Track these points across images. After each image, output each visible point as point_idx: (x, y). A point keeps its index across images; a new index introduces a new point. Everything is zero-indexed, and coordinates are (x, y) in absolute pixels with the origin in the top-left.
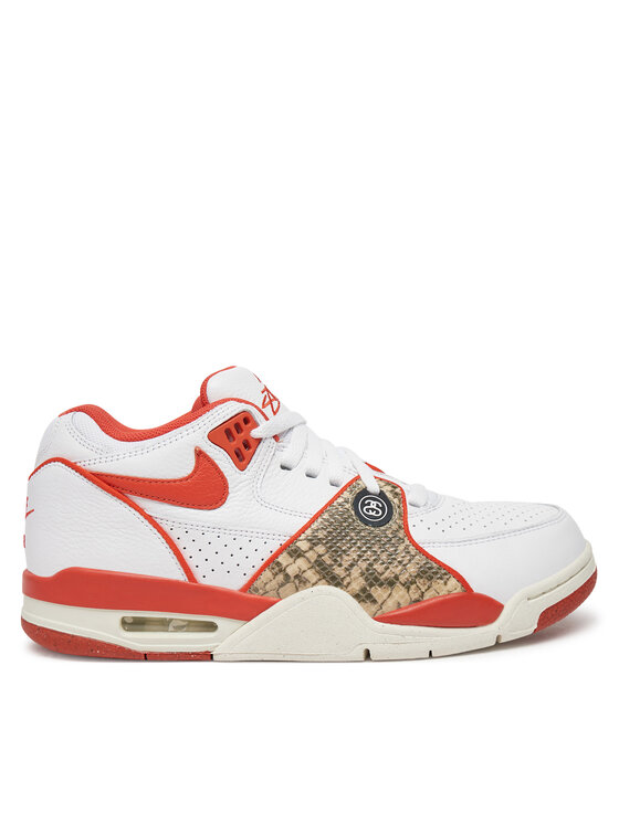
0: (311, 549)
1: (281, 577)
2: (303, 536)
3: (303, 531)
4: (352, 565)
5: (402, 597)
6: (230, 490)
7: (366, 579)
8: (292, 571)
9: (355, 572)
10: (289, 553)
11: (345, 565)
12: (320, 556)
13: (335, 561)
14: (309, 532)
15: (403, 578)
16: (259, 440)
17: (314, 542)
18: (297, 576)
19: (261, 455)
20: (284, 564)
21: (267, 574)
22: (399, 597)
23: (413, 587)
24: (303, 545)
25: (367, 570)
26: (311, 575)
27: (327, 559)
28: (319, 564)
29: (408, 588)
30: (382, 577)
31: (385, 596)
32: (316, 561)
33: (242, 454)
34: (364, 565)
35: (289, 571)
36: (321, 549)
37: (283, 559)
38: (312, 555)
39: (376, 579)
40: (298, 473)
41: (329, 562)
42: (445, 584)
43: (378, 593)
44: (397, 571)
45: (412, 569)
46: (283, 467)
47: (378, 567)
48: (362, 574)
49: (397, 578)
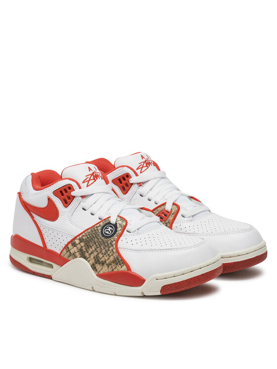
0: (79, 243)
1: (68, 253)
2: (78, 237)
3: (79, 235)
4: (92, 253)
5: (106, 270)
6: (60, 215)
7: (95, 260)
8: (72, 251)
9: (92, 256)
10: (72, 244)
11: (90, 252)
12: (82, 247)
13: (87, 250)
14: (80, 236)
15: (108, 262)
16: (74, 197)
17: (81, 240)
18: (73, 254)
19: (74, 203)
20: (70, 248)
21: (65, 251)
22: (105, 270)
23: (110, 266)
24: (77, 241)
25: (96, 256)
26: (77, 254)
27: (84, 249)
28: (81, 250)
29: (108, 267)
30: (100, 260)
31: (100, 268)
32: (80, 249)
33: (67, 201)
34: (95, 253)
35: (71, 251)
36: (82, 244)
37: (70, 246)
38: (79, 246)
39: (98, 261)
40: (88, 212)
41: (84, 250)
42: (122, 267)
43: (98, 267)
44: (106, 258)
45: (112, 258)
46: (83, 209)
47: (101, 256)
48: (94, 258)
49: (105, 261)
